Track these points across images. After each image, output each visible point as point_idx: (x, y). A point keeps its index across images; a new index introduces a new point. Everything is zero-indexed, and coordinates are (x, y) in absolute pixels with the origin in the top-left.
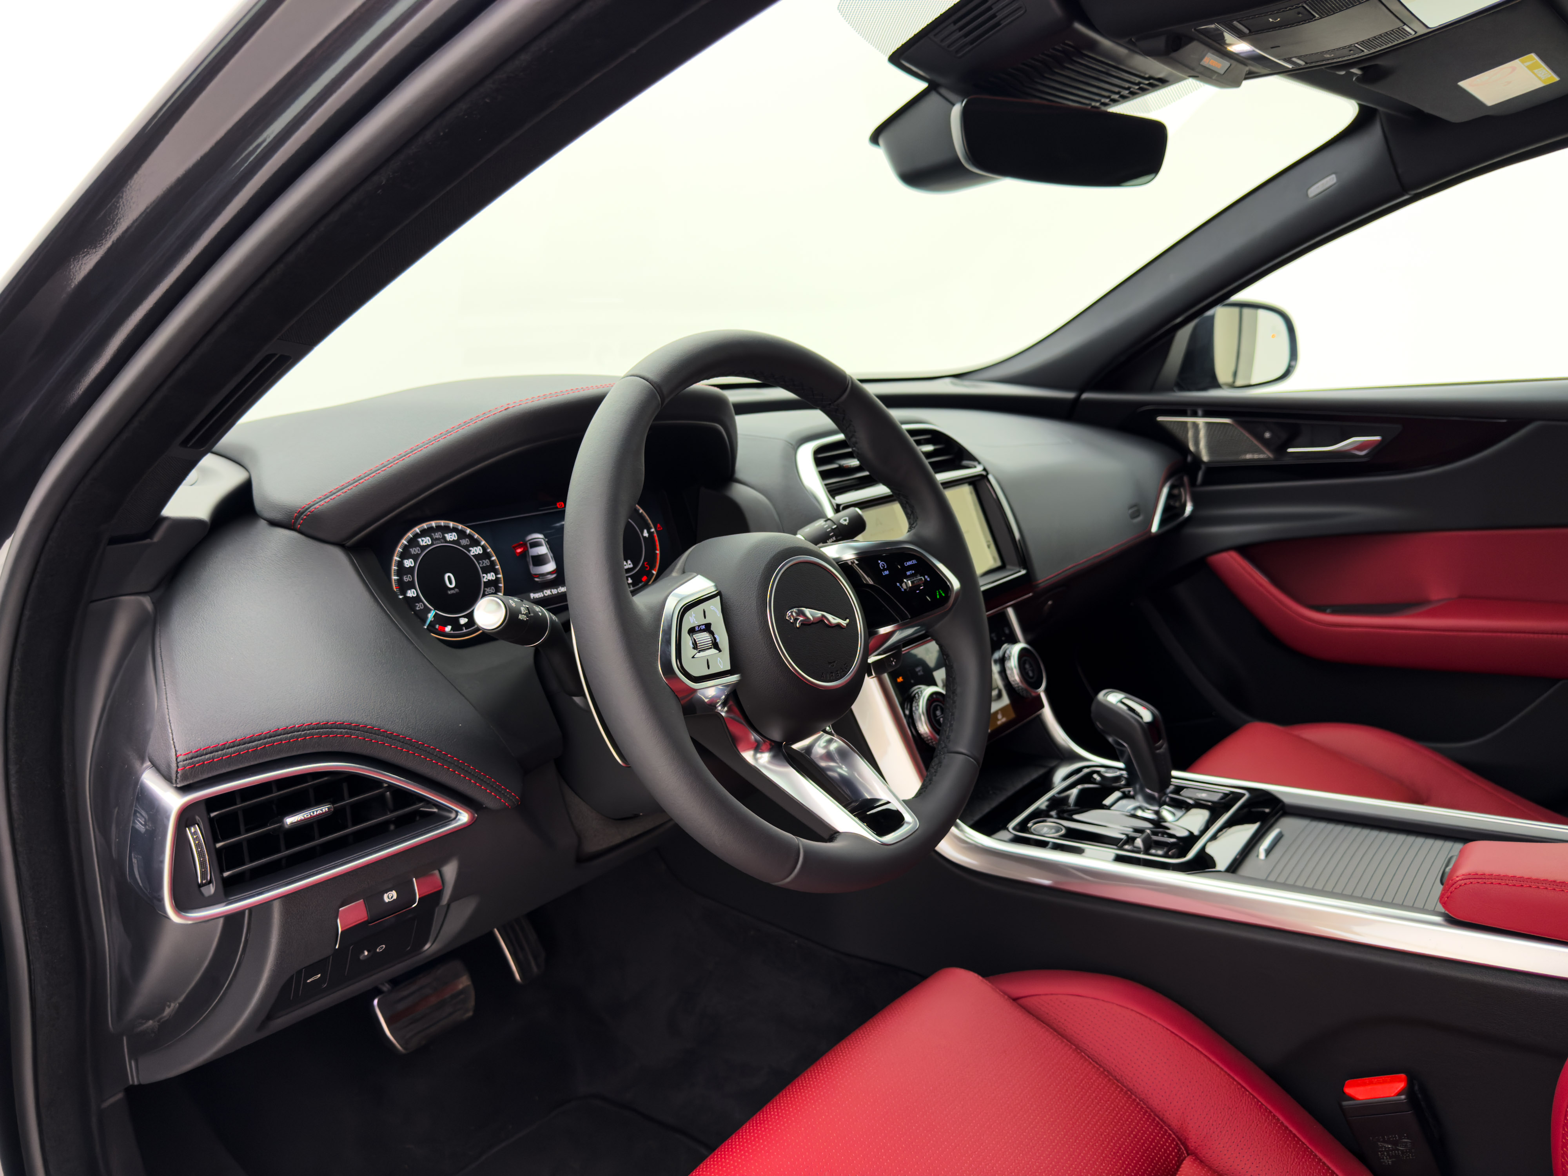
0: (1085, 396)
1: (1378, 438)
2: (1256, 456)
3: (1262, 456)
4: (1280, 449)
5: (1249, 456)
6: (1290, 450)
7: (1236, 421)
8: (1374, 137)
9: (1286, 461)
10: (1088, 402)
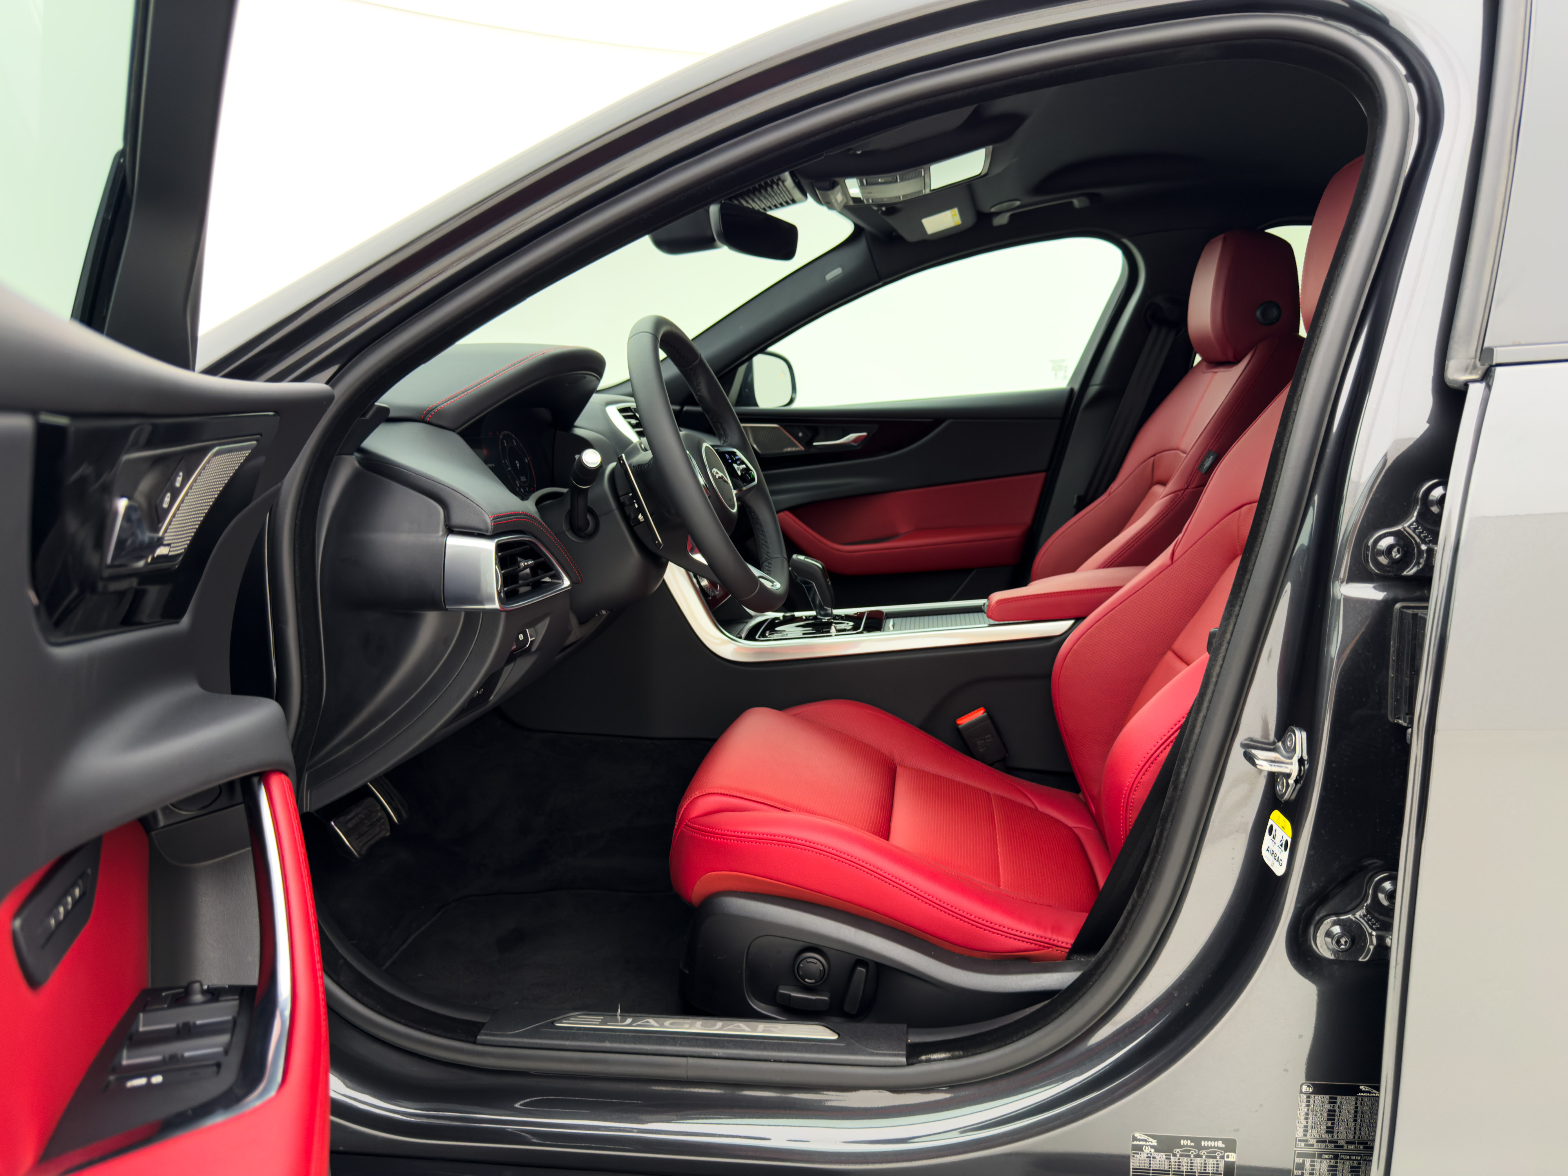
0: (685, 408)
1: (865, 434)
2: (794, 449)
3: (797, 449)
4: (808, 443)
5: (789, 449)
6: (815, 444)
7: (781, 425)
8: (862, 246)
9: (812, 451)
10: (687, 412)
